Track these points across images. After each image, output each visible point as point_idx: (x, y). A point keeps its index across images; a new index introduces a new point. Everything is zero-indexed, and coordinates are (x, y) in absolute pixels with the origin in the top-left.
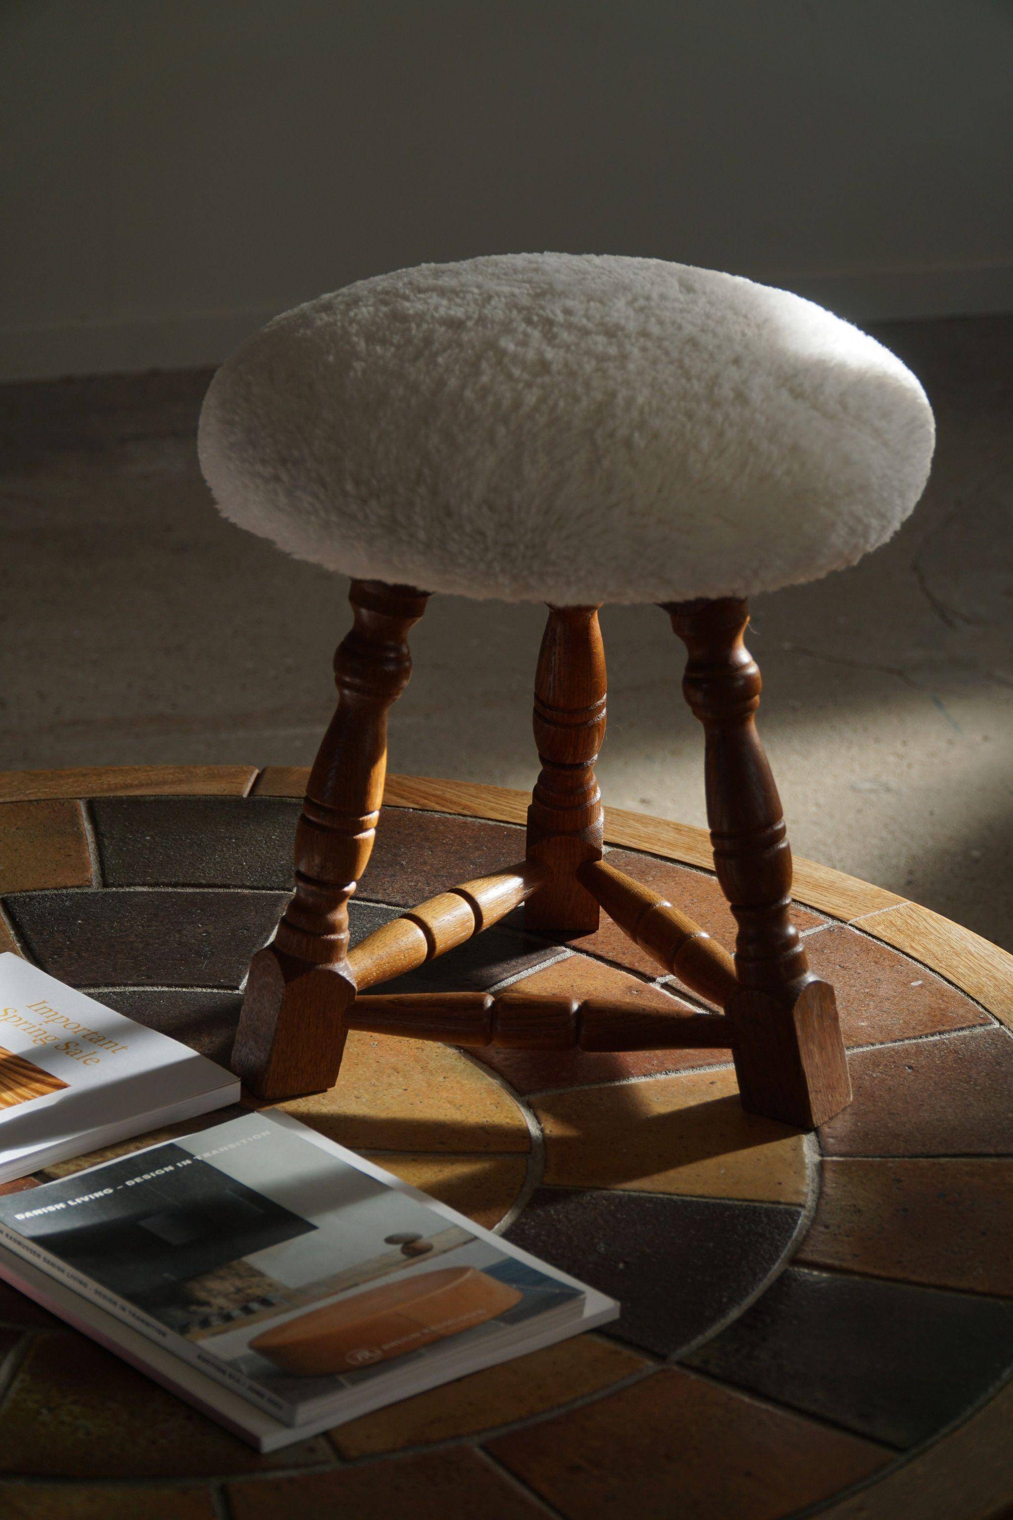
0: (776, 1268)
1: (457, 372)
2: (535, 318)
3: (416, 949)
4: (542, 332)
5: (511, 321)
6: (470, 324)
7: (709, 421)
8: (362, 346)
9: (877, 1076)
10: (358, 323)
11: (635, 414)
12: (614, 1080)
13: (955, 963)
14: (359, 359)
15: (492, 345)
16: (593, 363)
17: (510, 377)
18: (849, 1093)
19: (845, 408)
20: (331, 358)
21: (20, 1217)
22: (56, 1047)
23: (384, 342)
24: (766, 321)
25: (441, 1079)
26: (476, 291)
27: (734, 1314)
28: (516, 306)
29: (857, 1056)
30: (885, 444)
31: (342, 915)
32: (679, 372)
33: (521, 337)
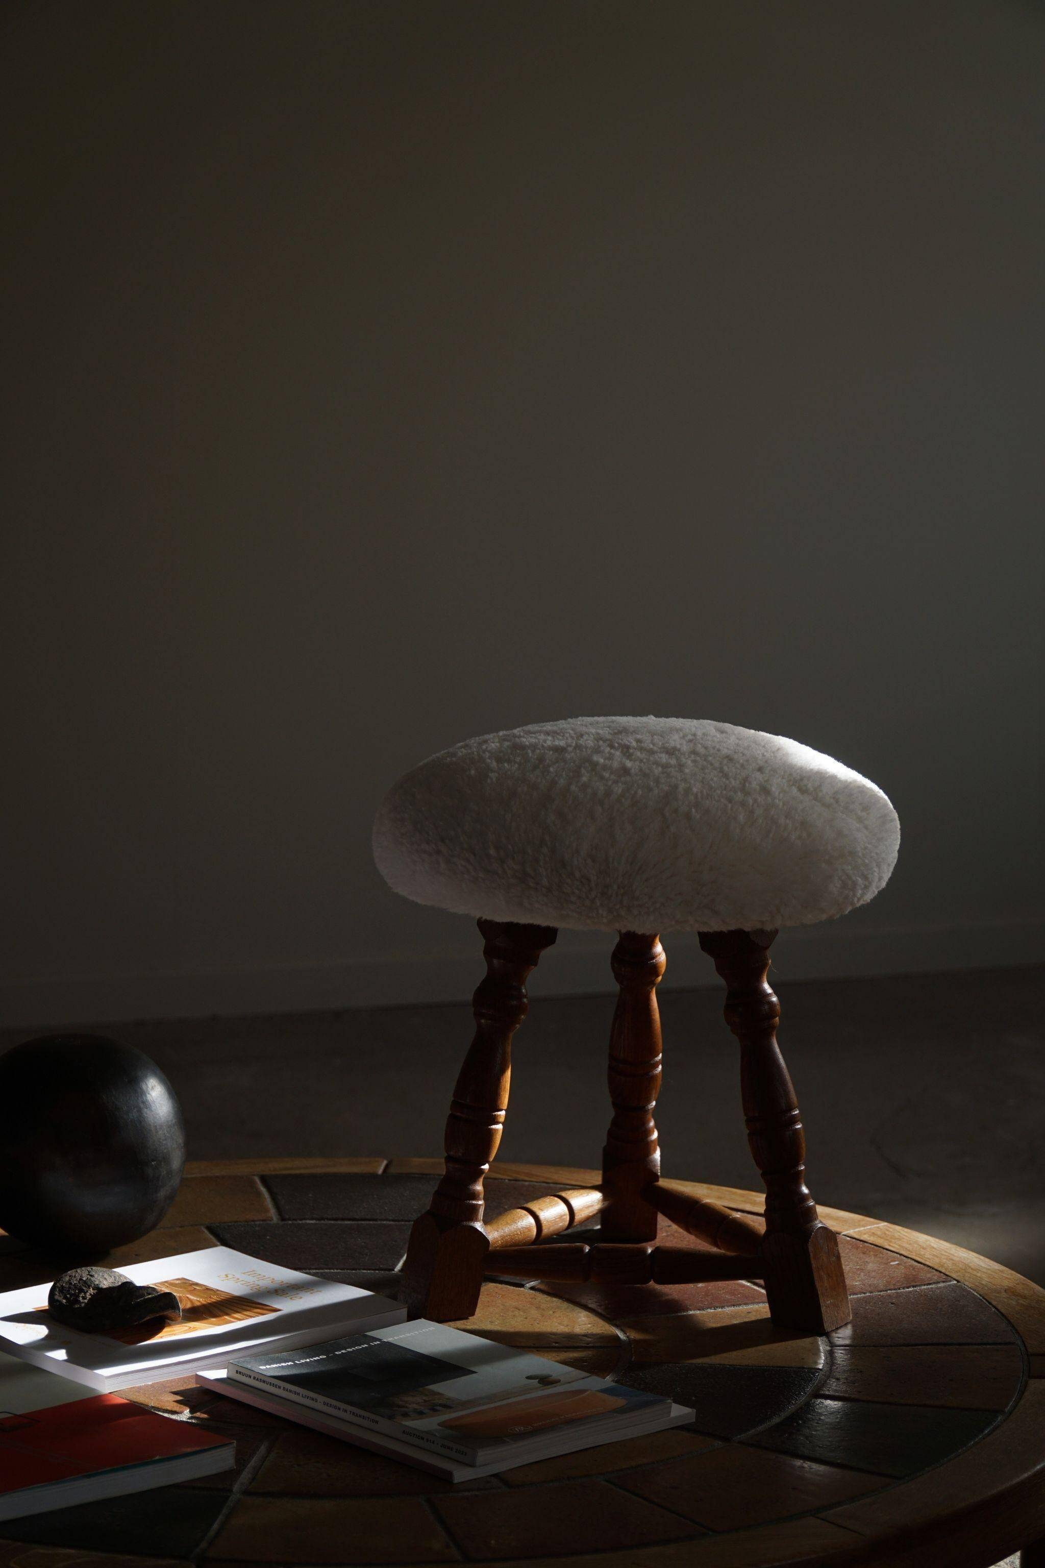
0: (802, 1399)
1: (564, 776)
2: (616, 745)
3: (529, 1229)
4: (622, 752)
5: (599, 747)
6: (570, 749)
7: (743, 804)
8: (494, 764)
9: (869, 1308)
10: (489, 752)
11: (692, 798)
12: (677, 1312)
13: (922, 1253)
14: (492, 771)
15: (588, 760)
16: (660, 769)
17: (602, 778)
18: (849, 1312)
19: (837, 801)
20: (473, 772)
21: (261, 1367)
22: (268, 1292)
23: (509, 761)
24: (779, 749)
25: (551, 1312)
26: (571, 732)
27: (776, 1420)
28: (601, 739)
29: (855, 1299)
30: (866, 828)
31: (479, 1187)
32: (721, 774)
33: (607, 755)
